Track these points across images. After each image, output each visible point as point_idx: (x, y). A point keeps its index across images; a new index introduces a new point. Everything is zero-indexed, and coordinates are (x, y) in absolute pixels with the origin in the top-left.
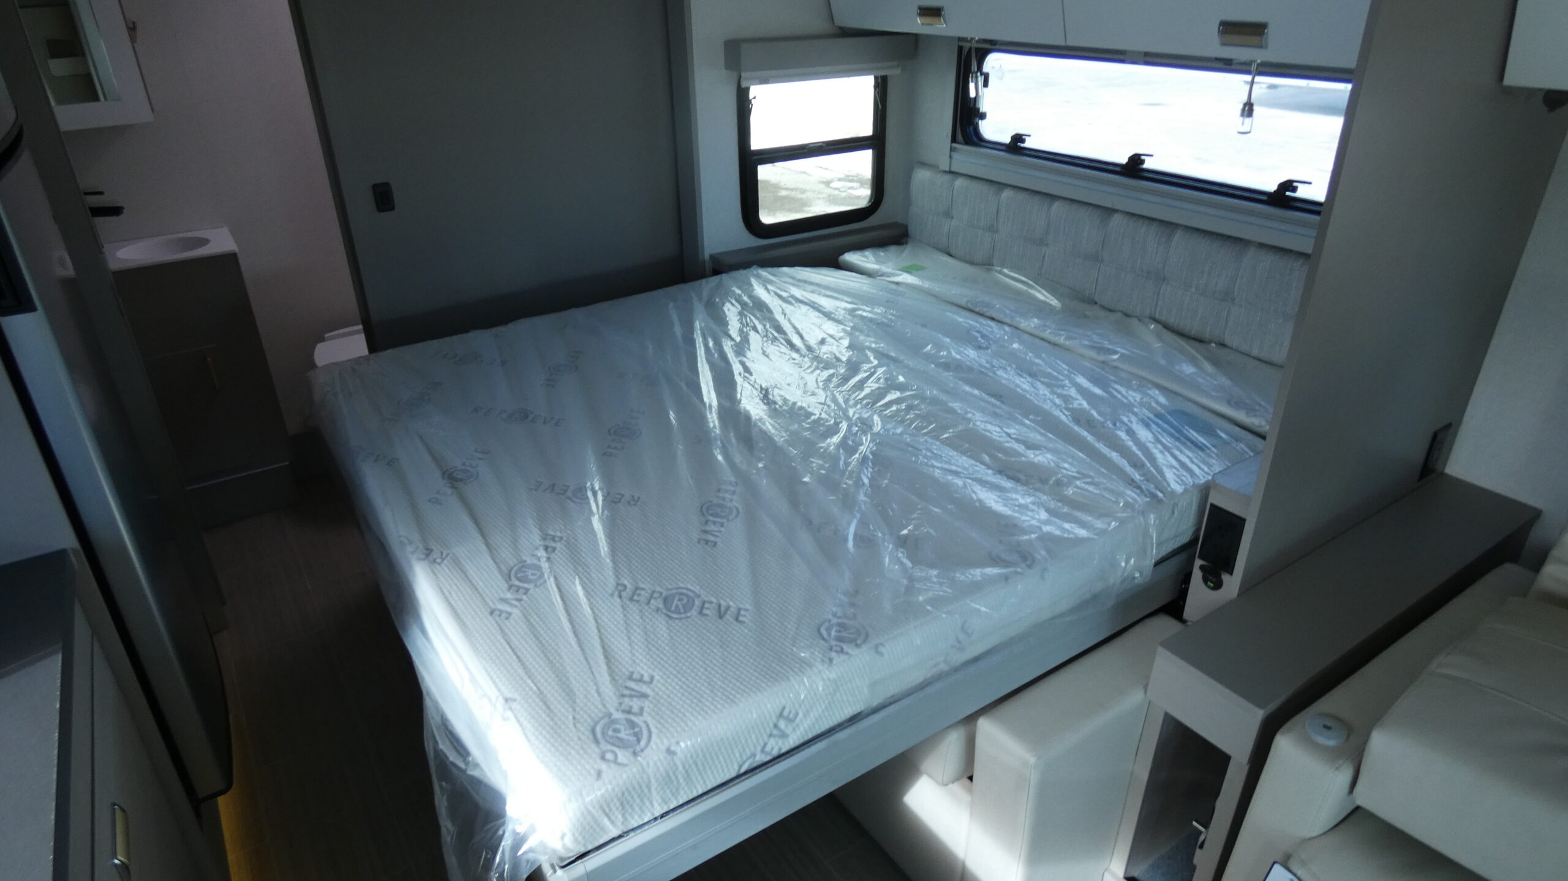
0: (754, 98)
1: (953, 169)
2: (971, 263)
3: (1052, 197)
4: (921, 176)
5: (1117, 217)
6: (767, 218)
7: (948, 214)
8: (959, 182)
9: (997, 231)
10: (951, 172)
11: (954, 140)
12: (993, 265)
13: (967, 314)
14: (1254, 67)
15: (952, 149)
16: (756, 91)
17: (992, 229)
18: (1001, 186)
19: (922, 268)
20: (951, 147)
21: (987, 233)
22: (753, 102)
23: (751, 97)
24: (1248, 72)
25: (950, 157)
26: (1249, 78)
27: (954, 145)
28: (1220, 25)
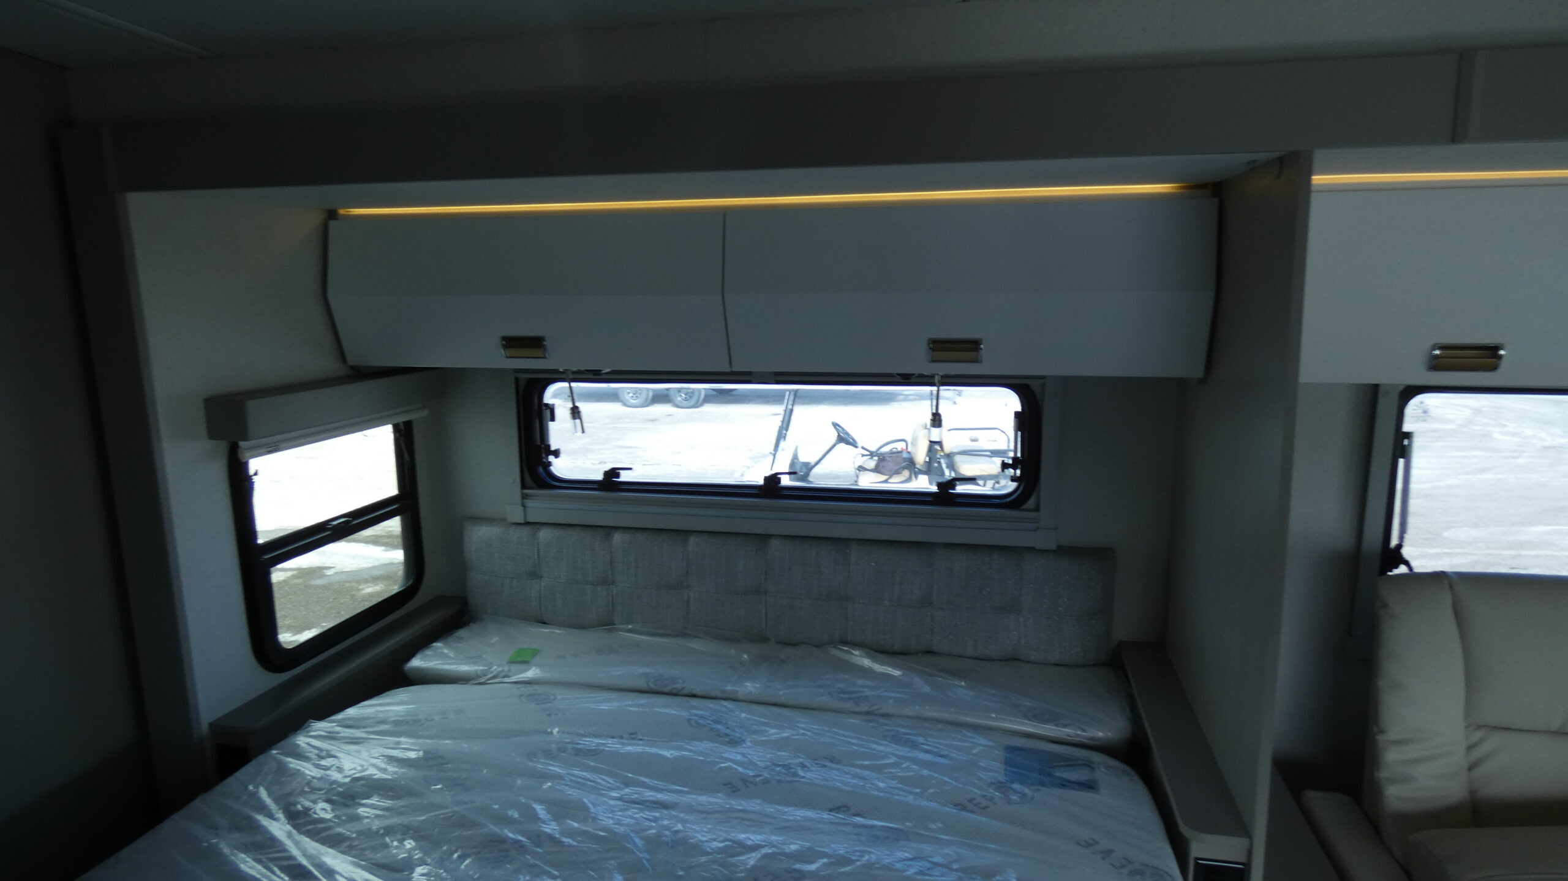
0: (256, 474)
1: (531, 520)
2: (583, 627)
3: (685, 533)
4: (478, 535)
5: (775, 543)
6: (289, 638)
7: (534, 574)
8: (544, 534)
9: (613, 583)
10: (527, 524)
11: (524, 486)
12: (614, 624)
13: (613, 695)
14: (937, 379)
15: (525, 497)
16: (255, 464)
17: (606, 582)
18: (609, 530)
19: (535, 653)
20: (522, 493)
21: (599, 588)
22: (255, 479)
23: (251, 472)
24: (932, 384)
25: (524, 506)
26: (934, 389)
27: (526, 491)
28: (929, 344)
